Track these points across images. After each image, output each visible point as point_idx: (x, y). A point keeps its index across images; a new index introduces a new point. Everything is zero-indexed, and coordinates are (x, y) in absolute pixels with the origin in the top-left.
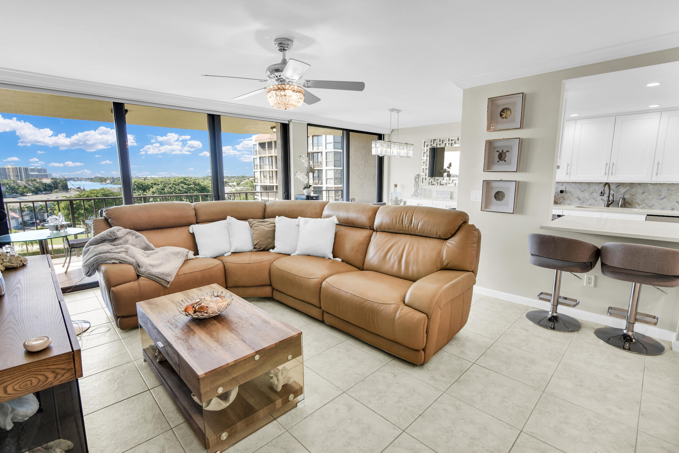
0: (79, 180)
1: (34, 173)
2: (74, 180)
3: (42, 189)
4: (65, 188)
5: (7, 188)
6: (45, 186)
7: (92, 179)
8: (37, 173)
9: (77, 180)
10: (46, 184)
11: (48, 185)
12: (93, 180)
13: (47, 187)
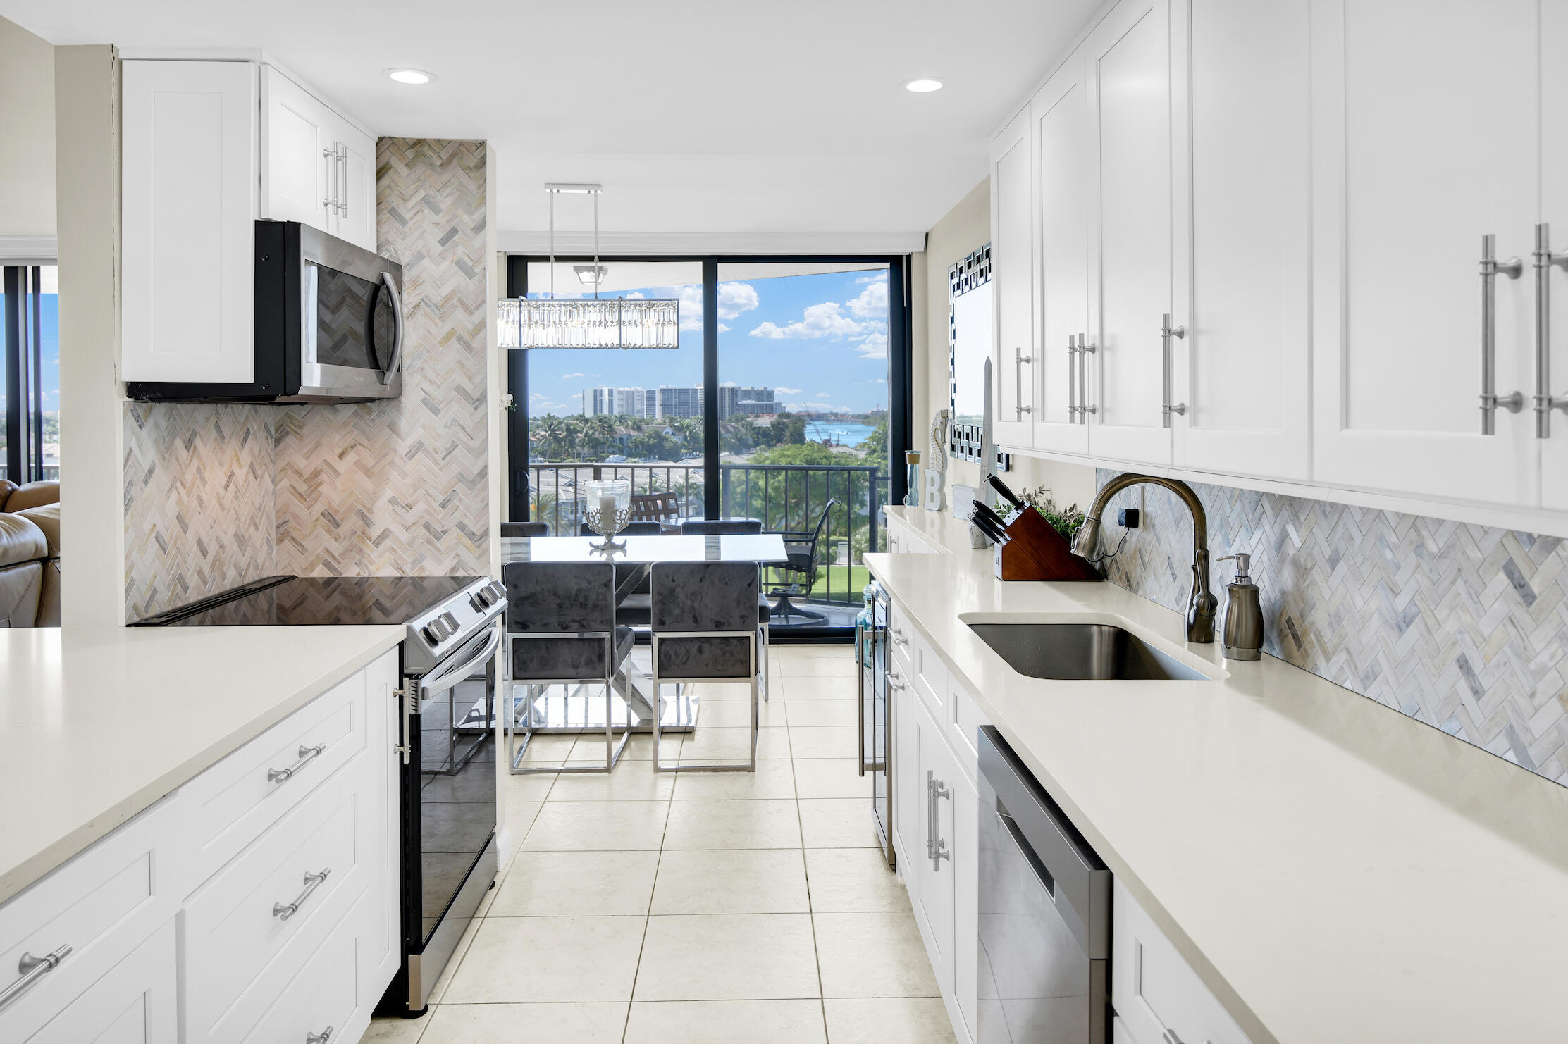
0: (838, 421)
1: (748, 402)
2: (827, 420)
3: (751, 442)
4: (799, 438)
5: (685, 439)
6: (758, 434)
7: (866, 417)
8: (754, 402)
9: (834, 420)
10: (760, 428)
11: (763, 431)
12: (868, 419)
13: (760, 436)
